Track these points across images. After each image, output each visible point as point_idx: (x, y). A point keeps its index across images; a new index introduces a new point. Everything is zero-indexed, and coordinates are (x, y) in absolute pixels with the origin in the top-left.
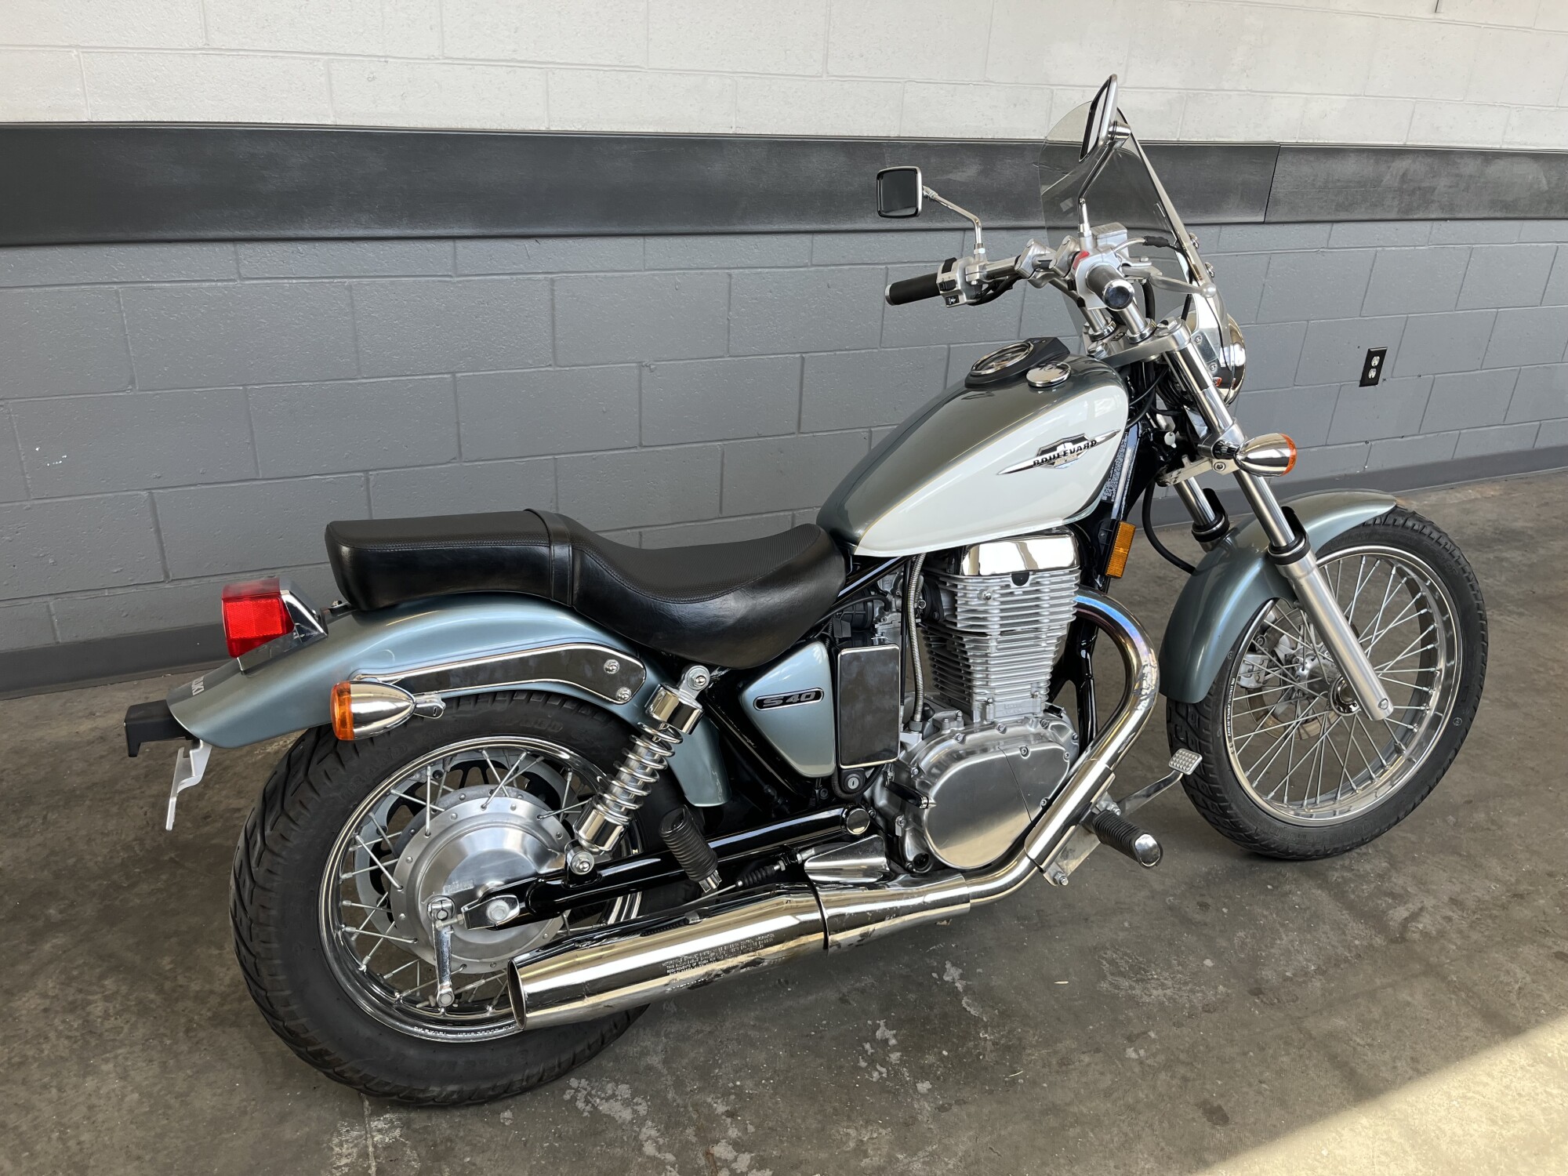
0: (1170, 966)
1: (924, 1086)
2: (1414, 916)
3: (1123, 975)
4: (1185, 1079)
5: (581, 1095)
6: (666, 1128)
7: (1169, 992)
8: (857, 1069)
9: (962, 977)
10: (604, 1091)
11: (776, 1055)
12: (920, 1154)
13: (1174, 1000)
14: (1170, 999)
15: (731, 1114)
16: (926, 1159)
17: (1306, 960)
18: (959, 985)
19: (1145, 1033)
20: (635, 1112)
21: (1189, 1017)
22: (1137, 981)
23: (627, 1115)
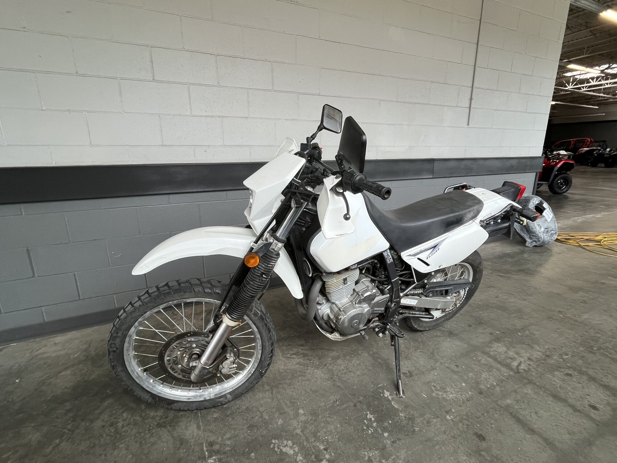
2: (519, 364)
7: (454, 395)
13: (457, 398)
17: (493, 381)
22: (444, 392)
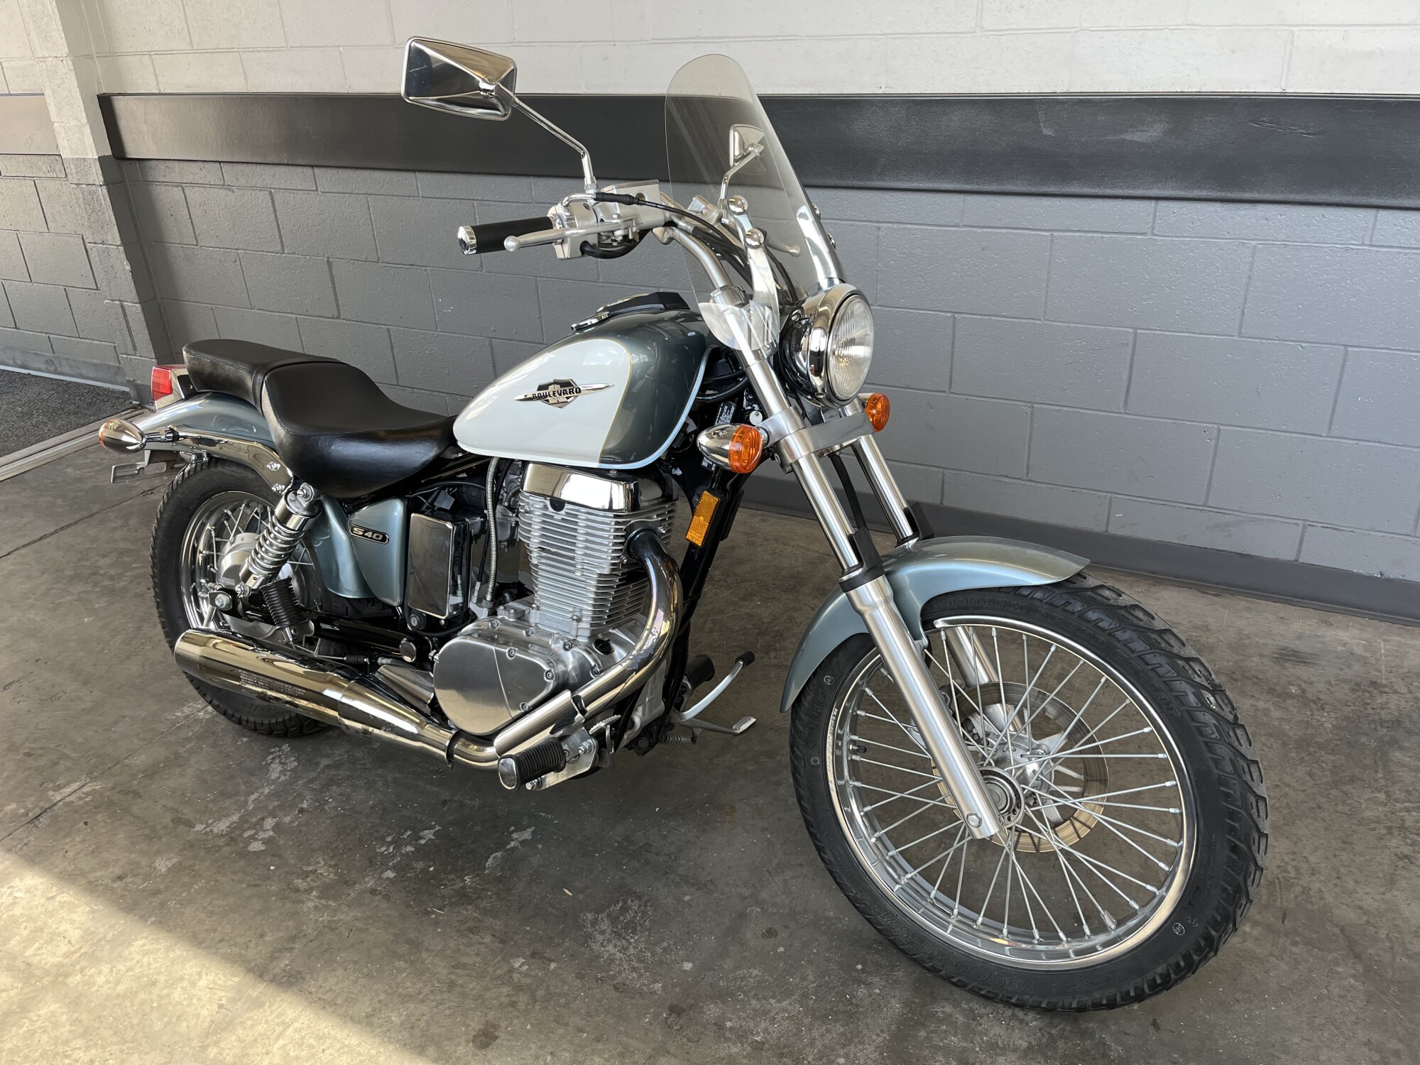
0: (657, 943)
1: (390, 874)
3: (614, 920)
4: (513, 1004)
5: (277, 754)
6: (273, 794)
8: (383, 838)
9: (523, 843)
10: (286, 758)
11: (369, 801)
12: (323, 902)
14: (611, 960)
15: (302, 811)
16: (320, 906)
18: (513, 844)
19: (551, 961)
20: (279, 778)
21: (597, 980)
23: (274, 776)
